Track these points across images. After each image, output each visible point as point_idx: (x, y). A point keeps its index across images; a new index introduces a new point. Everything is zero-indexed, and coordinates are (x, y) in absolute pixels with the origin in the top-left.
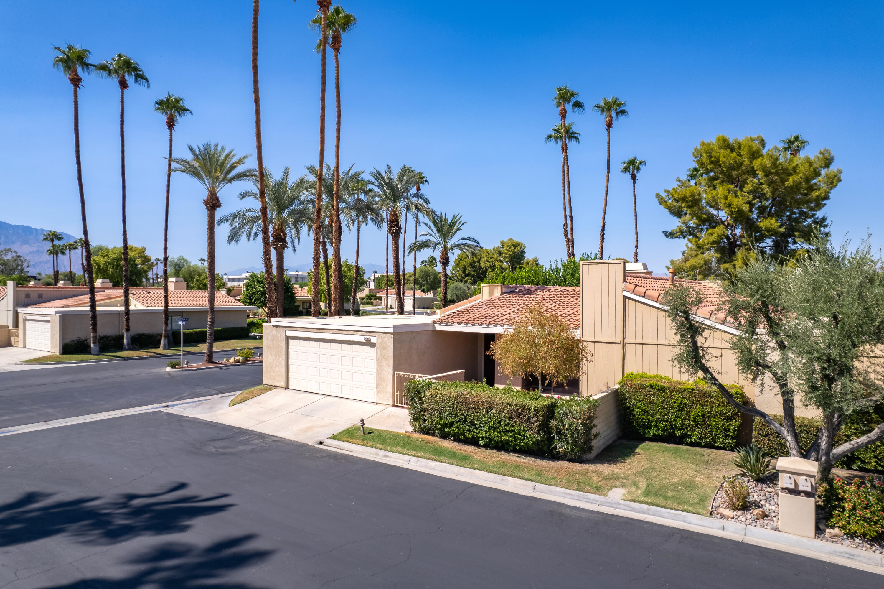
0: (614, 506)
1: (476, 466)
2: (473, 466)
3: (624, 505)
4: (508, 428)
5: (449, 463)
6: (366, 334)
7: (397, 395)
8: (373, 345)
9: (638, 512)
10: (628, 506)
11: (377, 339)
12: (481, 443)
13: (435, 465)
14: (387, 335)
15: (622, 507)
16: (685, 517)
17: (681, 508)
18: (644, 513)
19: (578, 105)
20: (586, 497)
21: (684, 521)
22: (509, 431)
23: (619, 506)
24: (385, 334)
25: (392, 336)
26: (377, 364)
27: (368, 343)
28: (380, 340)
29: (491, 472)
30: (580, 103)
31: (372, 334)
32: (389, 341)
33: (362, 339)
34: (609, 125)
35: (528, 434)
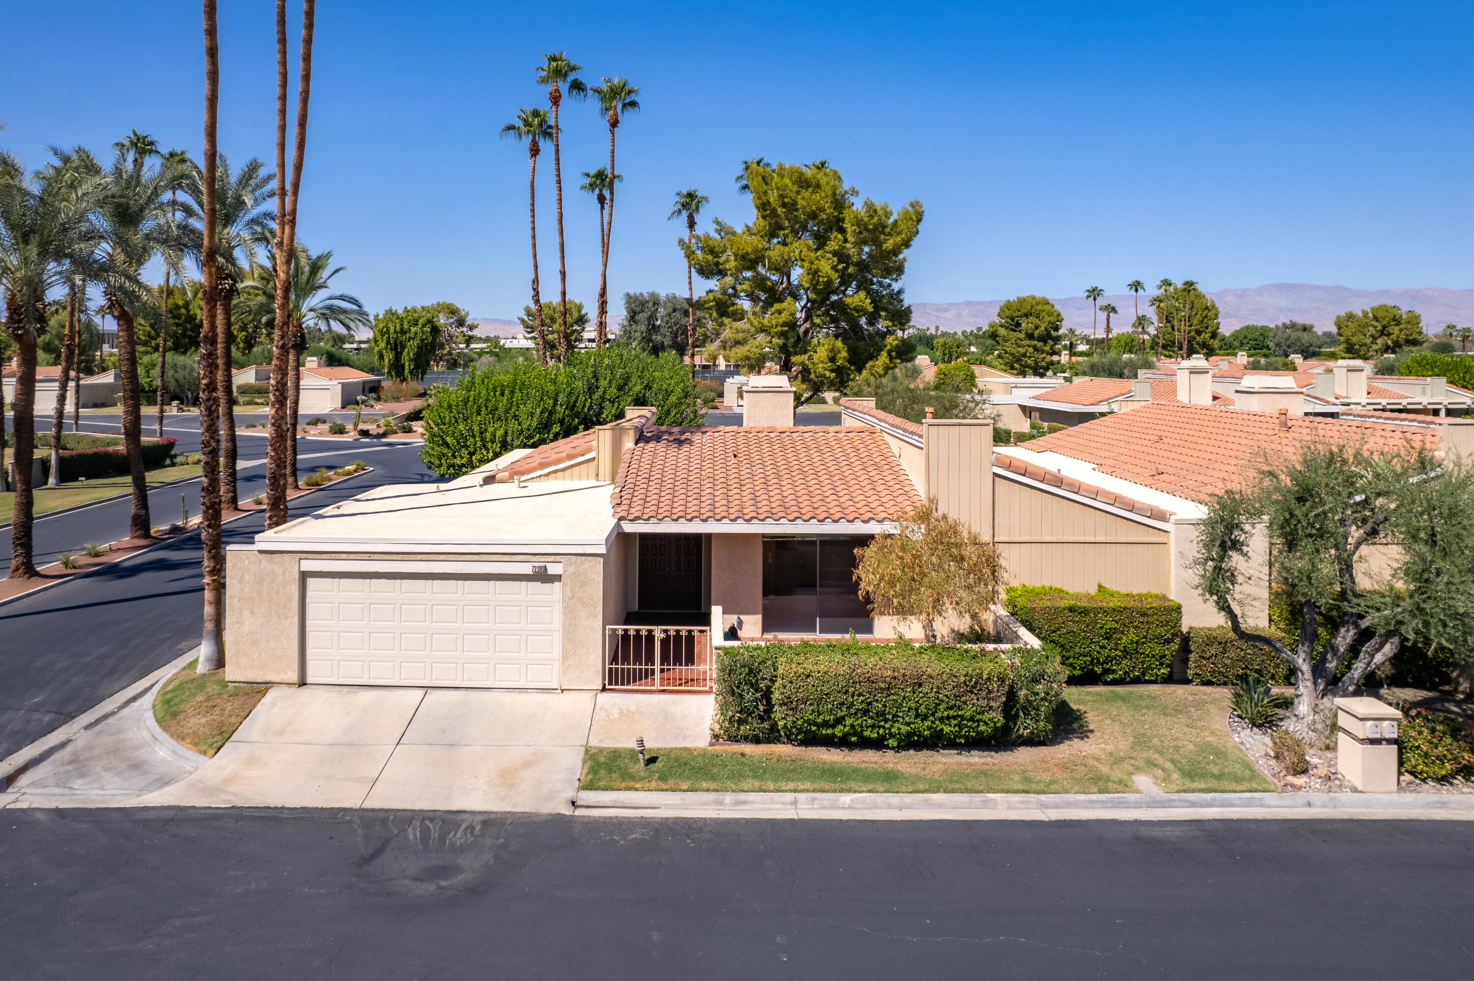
0: (1167, 805)
1: (921, 787)
2: (916, 788)
3: (1180, 800)
4: (951, 713)
5: (870, 791)
6: (537, 558)
7: (610, 670)
8: (557, 578)
9: (1202, 806)
10: (1186, 801)
11: (565, 566)
12: (892, 742)
13: (852, 800)
14: (590, 558)
15: (1178, 803)
16: (1260, 799)
17: (1244, 787)
18: (1209, 806)
19: (577, 86)
20: (1122, 800)
21: (1262, 806)
22: (955, 717)
23: (1173, 804)
24: (583, 558)
25: (602, 560)
26: (565, 614)
27: (542, 576)
28: (571, 569)
29: (953, 791)
30: (581, 83)
31: (552, 558)
32: (596, 572)
33: (527, 569)
34: (614, 124)
35: (986, 717)
